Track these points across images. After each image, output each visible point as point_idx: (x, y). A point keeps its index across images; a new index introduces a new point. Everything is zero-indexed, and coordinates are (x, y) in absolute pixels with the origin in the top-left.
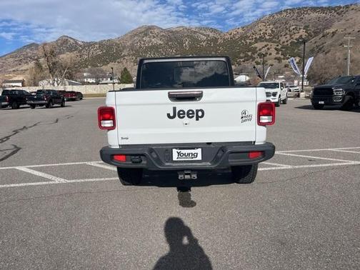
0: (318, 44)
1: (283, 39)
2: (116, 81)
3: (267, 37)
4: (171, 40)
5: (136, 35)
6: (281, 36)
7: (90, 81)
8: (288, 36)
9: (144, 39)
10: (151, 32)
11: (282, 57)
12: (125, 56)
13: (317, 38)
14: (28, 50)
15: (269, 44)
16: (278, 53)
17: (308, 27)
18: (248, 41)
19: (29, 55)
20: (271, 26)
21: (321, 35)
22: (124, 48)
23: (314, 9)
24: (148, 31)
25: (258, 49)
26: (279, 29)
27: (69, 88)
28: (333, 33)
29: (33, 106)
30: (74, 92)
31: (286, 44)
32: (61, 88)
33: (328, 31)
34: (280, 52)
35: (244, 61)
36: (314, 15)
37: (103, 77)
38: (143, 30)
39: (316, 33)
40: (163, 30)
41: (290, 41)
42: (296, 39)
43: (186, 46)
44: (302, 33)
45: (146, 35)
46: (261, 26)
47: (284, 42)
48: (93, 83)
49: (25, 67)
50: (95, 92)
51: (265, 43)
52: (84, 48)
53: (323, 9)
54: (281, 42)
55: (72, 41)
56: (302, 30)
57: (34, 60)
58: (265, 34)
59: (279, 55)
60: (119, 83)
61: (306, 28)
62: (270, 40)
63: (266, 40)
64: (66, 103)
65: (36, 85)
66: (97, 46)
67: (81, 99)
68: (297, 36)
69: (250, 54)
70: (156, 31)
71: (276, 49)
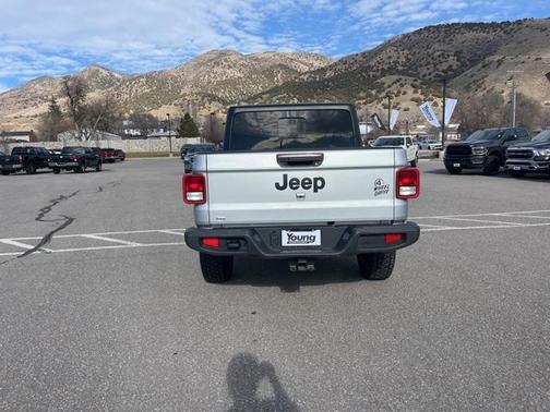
0: (475, 78)
1: (423, 71)
2: (173, 133)
3: (400, 68)
4: (255, 71)
5: (202, 64)
6: (421, 66)
7: (134, 132)
8: (431, 66)
9: (215, 70)
10: (226, 60)
11: (422, 97)
12: (185, 95)
13: (474, 69)
14: (37, 86)
15: (403, 78)
16: (415, 92)
17: (461, 52)
18: (371, 73)
19: (40, 93)
20: (406, 52)
21: (481, 65)
22: (184, 83)
23: (470, 26)
24: (220, 57)
25: (386, 86)
26: (417, 56)
27: (104, 145)
28: (499, 61)
29: (57, 171)
30: (112, 150)
31: (428, 78)
32: (92, 144)
33: (491, 58)
34: (420, 91)
35: (365, 104)
36: (470, 35)
37: (152, 128)
38: (214, 56)
39: (473, 62)
40: (243, 57)
41: (434, 74)
42: (443, 71)
43: (278, 81)
44: (453, 61)
45: (217, 64)
46: (391, 52)
47: (424, 76)
48: (137, 136)
49: (32, 111)
50: (142, 150)
51: (396, 77)
52: (124, 83)
53: (482, 26)
54: (421, 76)
55: (105, 73)
56: (451, 58)
57: (46, 100)
58: (396, 62)
59: (418, 95)
60: (177, 137)
61: (458, 54)
62: (403, 73)
63: (398, 72)
64: (104, 166)
65: (54, 139)
66: (144, 80)
67: (122, 160)
68: (444, 66)
69: (374, 92)
70: (233, 58)
71: (413, 86)
